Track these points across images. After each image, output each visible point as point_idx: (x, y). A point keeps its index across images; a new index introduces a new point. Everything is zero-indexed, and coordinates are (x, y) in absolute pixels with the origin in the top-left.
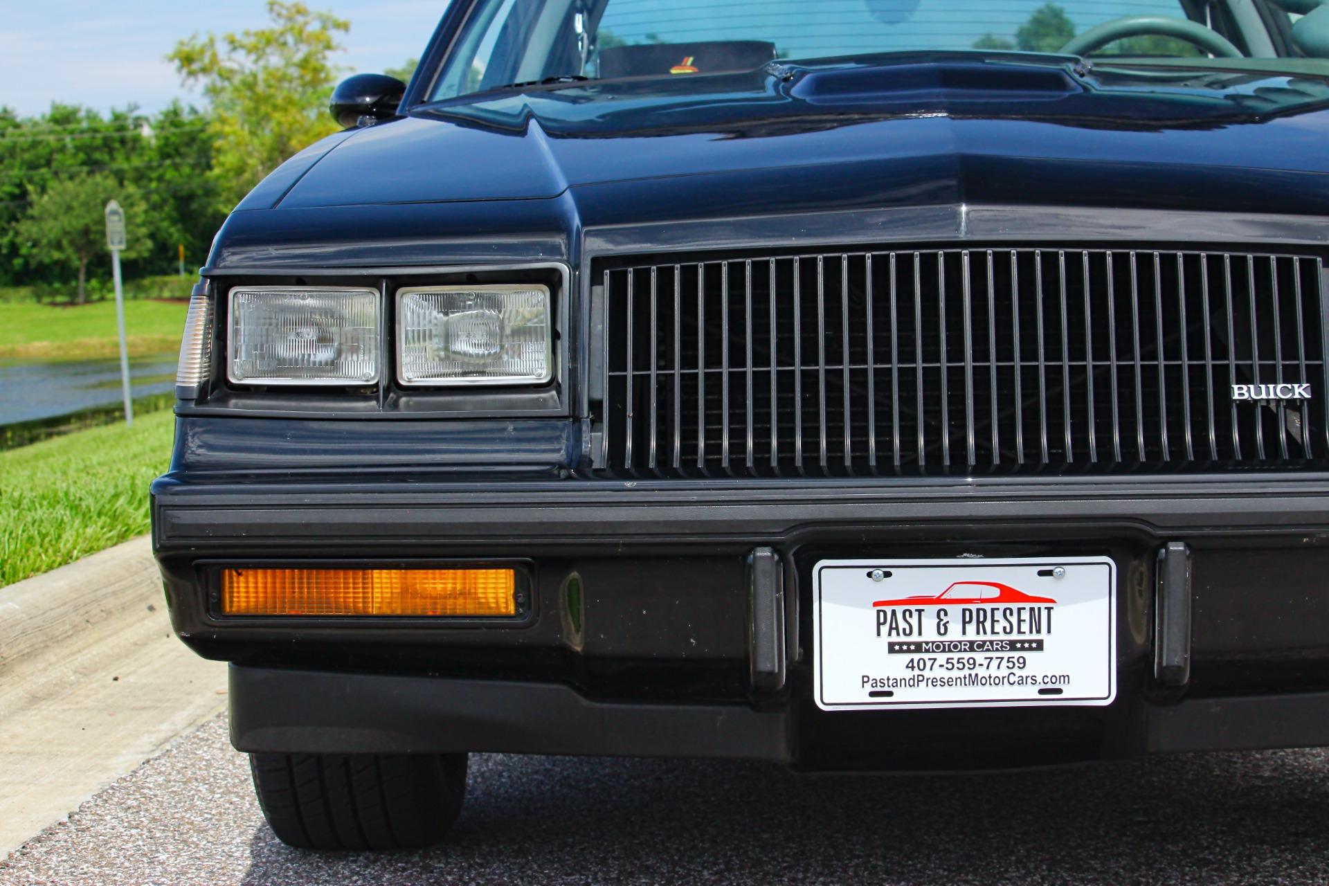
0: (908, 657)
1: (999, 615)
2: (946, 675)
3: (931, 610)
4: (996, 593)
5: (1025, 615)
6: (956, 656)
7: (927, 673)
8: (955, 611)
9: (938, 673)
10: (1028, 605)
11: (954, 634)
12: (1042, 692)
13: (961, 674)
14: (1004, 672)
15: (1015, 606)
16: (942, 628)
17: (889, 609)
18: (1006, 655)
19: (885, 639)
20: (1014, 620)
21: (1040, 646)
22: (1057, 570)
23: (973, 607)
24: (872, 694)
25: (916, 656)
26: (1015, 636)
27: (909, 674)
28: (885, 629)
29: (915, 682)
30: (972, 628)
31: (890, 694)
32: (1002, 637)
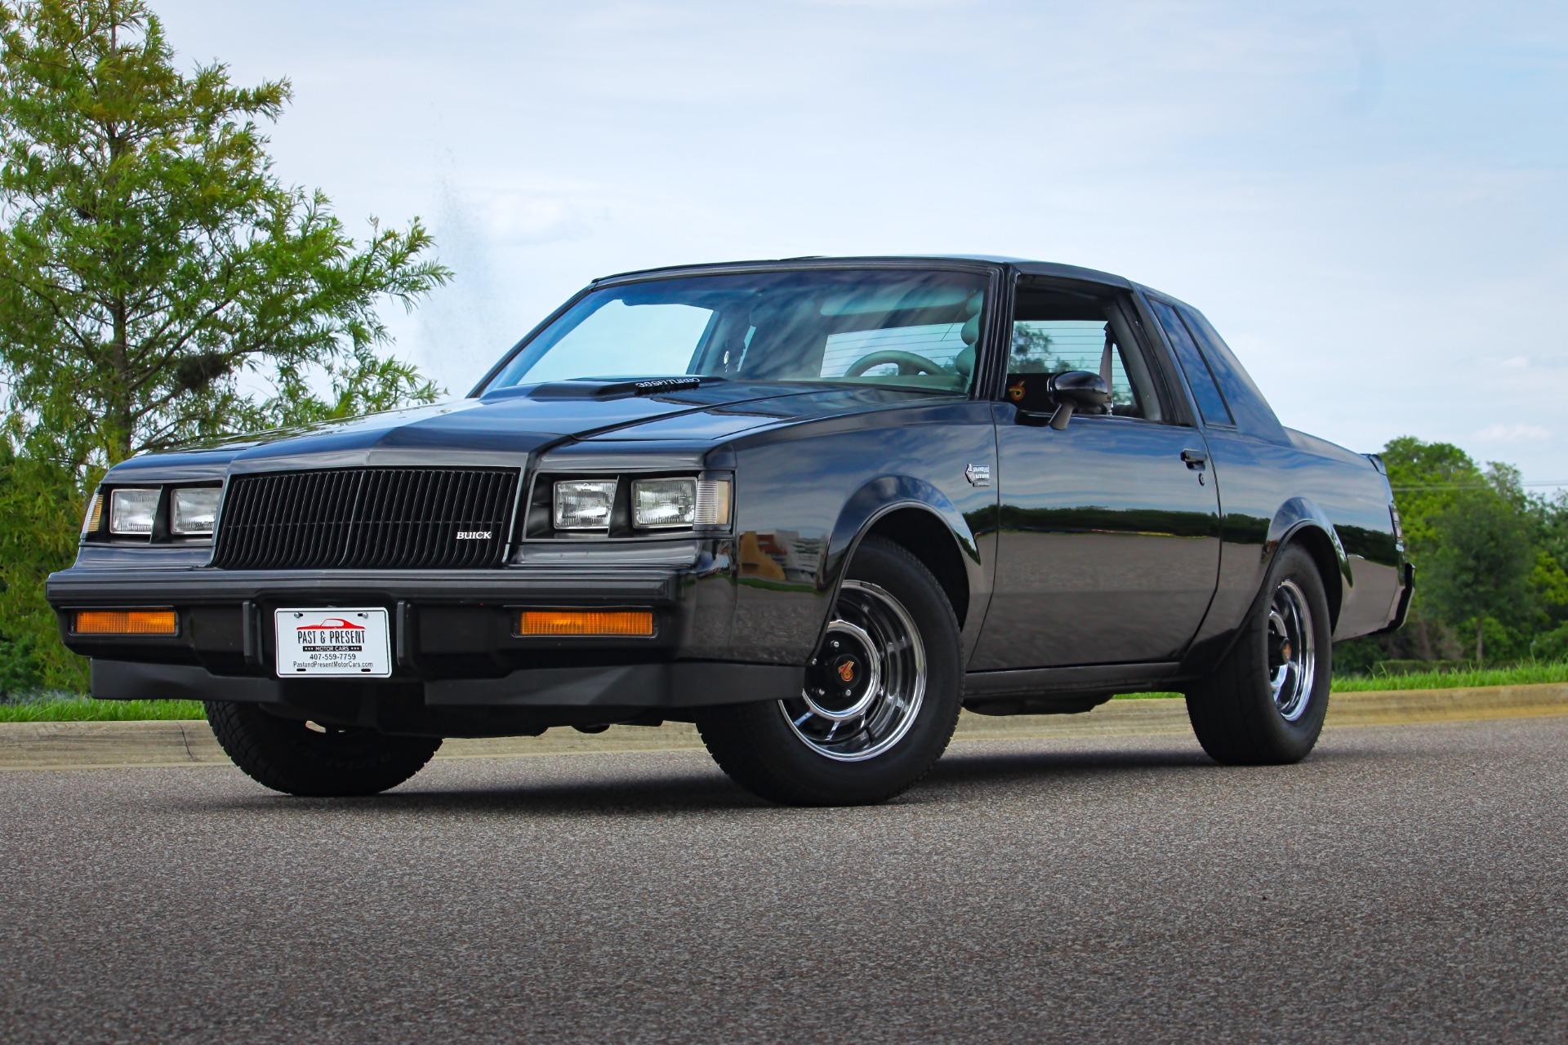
0: (310, 654)
1: (344, 635)
2: (325, 662)
3: (318, 631)
4: (342, 624)
5: (354, 635)
6: (328, 653)
7: (318, 661)
8: (327, 632)
9: (323, 661)
10: (355, 630)
11: (327, 643)
12: (363, 670)
13: (330, 662)
14: (347, 661)
15: (350, 630)
16: (323, 640)
17: (302, 631)
18: (348, 653)
19: (302, 645)
20: (350, 636)
21: (360, 649)
22: (364, 613)
23: (334, 630)
24: (298, 670)
25: (314, 653)
26: (351, 644)
27: (311, 661)
28: (301, 640)
29: (314, 664)
30: (334, 640)
31: (304, 670)
32: (346, 644)
